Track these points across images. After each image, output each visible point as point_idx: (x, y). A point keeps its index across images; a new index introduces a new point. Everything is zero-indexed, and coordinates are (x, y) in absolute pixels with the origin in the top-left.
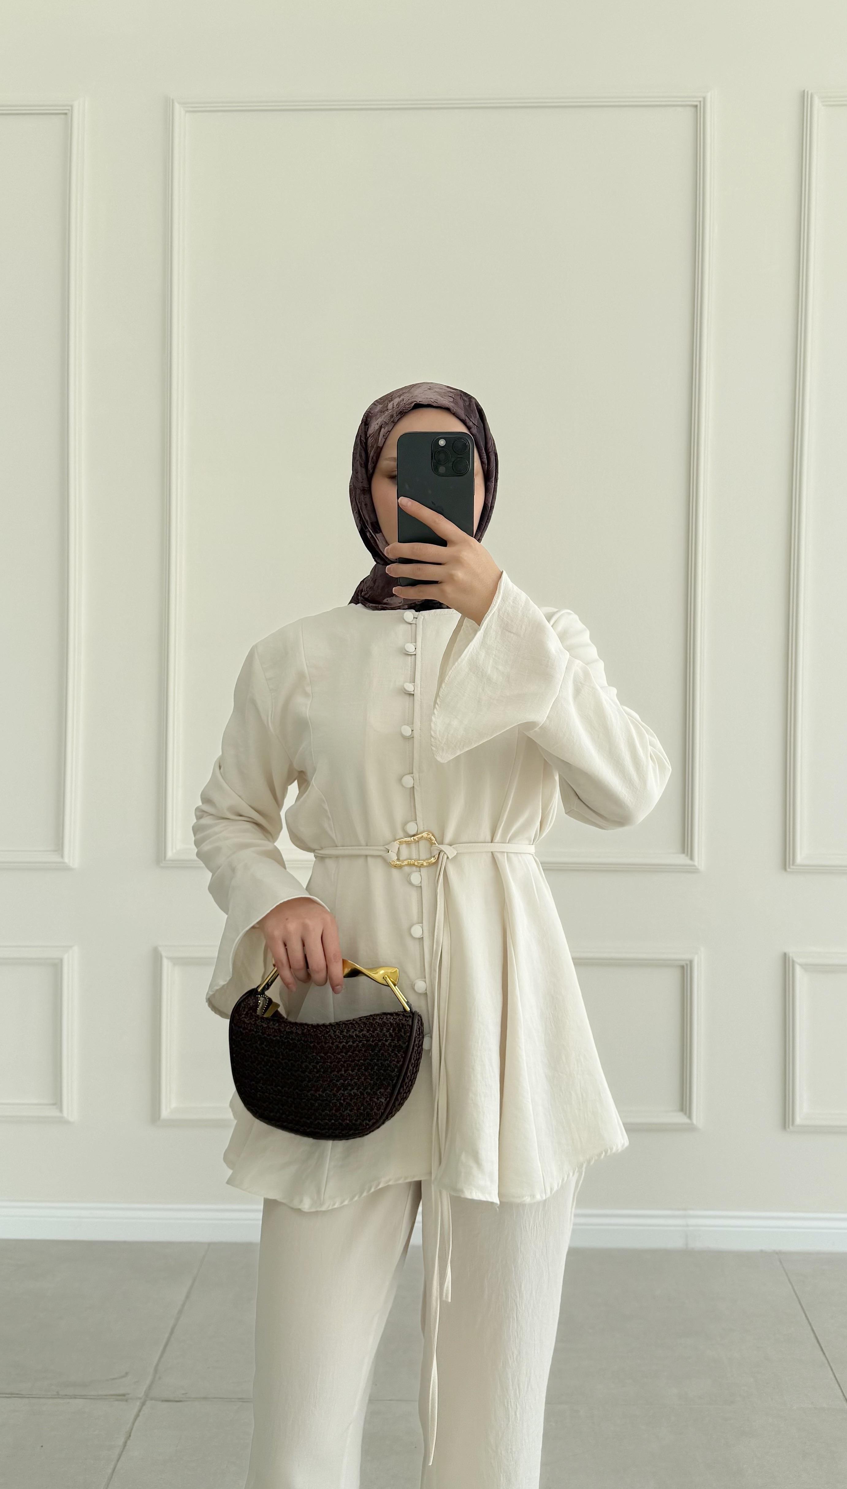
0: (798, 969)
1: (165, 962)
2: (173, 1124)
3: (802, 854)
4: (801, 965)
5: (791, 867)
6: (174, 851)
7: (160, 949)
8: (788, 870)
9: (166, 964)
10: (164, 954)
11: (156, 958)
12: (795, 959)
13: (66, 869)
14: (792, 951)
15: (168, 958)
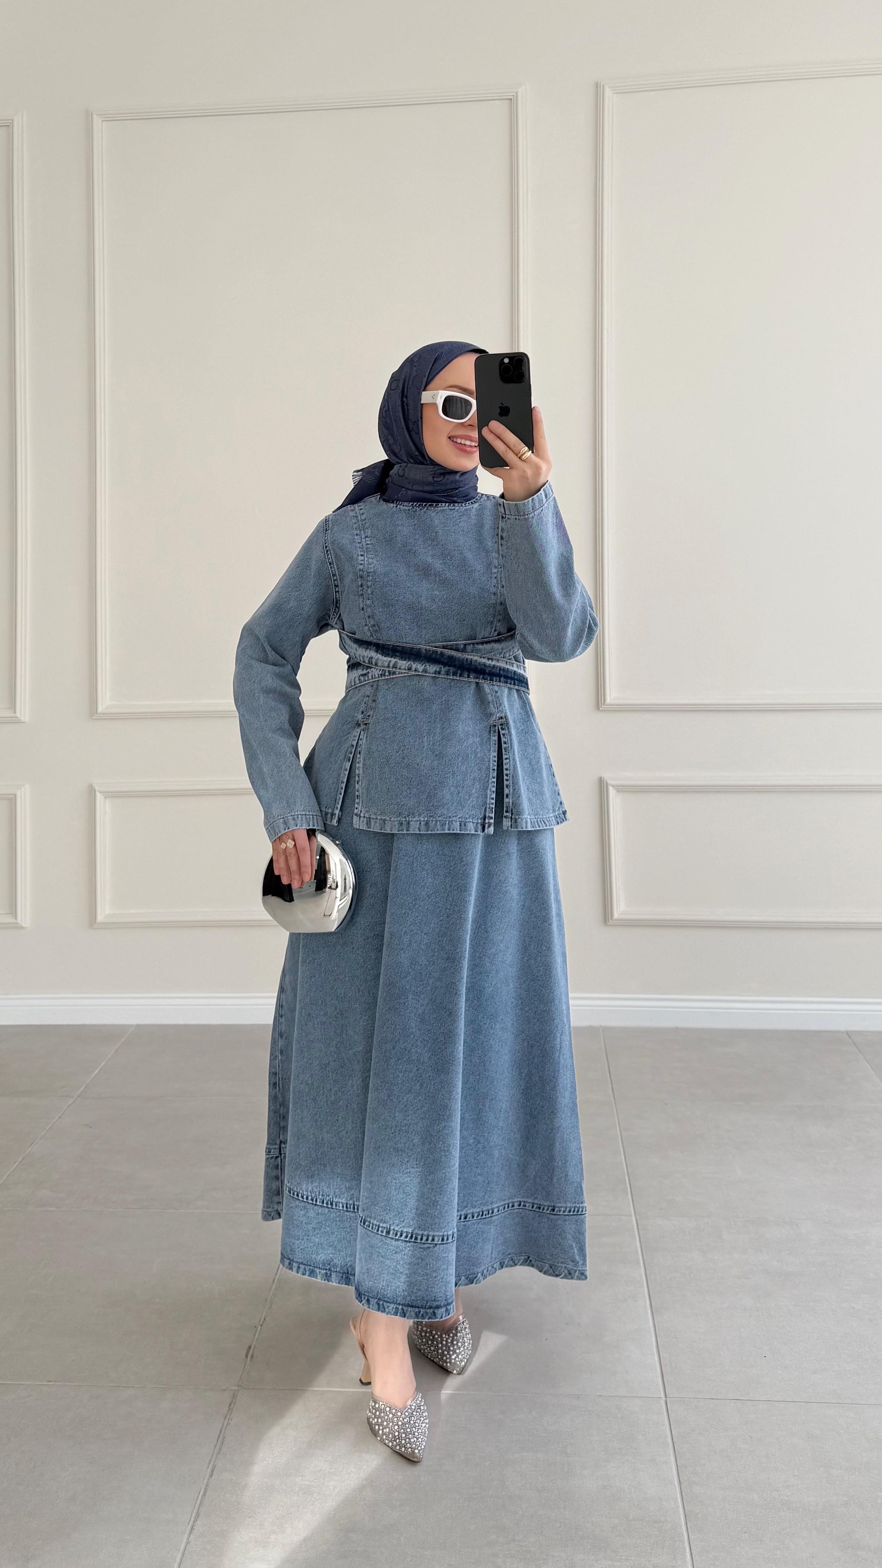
0: (612, 791)
1: (98, 795)
2: (108, 926)
3: (612, 696)
4: (613, 786)
5: (603, 706)
6: (104, 706)
7: (94, 785)
8: (601, 709)
9: (99, 797)
10: (97, 789)
11: (91, 791)
12: (608, 782)
13: (19, 722)
14: (607, 776)
15: (100, 792)
